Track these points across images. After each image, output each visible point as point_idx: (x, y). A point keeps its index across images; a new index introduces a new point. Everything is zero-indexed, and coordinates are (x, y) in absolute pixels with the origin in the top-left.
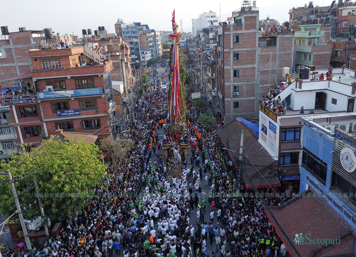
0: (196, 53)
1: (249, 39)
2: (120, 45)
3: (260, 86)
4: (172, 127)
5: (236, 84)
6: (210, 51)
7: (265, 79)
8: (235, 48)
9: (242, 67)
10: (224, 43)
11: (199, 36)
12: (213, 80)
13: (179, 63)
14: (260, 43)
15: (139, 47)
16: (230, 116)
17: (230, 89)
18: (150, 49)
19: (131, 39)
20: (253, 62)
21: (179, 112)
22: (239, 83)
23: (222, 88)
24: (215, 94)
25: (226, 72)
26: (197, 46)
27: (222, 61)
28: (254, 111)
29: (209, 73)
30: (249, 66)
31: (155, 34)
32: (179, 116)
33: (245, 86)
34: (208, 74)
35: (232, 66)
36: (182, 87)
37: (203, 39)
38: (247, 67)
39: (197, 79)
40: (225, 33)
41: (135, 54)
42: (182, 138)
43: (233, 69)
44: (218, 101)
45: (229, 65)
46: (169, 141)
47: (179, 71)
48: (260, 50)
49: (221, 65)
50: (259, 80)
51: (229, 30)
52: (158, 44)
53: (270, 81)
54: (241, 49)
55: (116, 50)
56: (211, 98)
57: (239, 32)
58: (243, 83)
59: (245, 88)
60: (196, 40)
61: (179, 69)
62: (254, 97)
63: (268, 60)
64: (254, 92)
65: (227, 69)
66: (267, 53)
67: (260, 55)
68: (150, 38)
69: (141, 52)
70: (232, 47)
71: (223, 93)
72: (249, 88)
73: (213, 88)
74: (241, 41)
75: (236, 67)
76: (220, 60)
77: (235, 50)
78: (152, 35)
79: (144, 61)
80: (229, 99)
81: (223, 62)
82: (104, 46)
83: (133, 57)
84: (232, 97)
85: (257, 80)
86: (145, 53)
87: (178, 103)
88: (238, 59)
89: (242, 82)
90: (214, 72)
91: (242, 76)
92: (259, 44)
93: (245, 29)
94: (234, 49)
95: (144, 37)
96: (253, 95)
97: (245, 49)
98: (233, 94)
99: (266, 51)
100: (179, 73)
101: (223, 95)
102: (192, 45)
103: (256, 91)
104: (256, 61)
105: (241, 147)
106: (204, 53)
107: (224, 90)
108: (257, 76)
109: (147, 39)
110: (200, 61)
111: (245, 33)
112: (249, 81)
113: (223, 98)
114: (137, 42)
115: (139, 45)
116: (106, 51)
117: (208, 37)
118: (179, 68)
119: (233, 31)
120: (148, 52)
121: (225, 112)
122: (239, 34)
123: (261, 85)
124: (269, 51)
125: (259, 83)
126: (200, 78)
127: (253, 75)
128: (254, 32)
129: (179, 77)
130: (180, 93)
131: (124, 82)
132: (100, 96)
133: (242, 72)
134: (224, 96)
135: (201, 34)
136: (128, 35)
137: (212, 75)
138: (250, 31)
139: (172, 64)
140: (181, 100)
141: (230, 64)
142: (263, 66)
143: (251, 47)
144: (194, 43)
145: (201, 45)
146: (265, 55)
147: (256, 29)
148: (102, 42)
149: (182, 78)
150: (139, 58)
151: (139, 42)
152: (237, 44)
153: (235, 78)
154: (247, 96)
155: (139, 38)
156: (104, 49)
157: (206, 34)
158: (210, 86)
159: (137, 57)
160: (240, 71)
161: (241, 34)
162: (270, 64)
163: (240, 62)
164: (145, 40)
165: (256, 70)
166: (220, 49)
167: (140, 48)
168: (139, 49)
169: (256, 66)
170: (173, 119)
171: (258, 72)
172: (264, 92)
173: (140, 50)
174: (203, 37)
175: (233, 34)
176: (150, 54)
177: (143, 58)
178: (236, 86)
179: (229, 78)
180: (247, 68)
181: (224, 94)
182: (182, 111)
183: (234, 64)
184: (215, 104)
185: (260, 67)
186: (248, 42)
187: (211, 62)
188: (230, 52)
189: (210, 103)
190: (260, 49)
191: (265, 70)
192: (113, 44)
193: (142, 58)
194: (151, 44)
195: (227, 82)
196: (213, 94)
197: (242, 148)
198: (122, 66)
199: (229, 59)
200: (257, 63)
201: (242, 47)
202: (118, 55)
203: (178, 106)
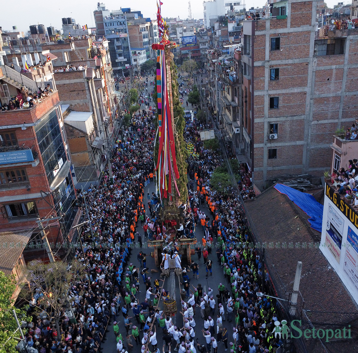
0: (208, 57)
1: (297, 43)
2: (89, 50)
3: (313, 123)
4: (164, 210)
5: (273, 120)
6: (230, 56)
7: (323, 112)
8: (273, 60)
9: (284, 91)
10: (255, 51)
11: (213, 27)
12: (234, 108)
13: (171, 98)
14: (316, 49)
15: (129, 44)
16: (262, 171)
17: (263, 129)
18: (145, 47)
19: (117, 34)
20: (303, 83)
21: (174, 184)
22: (278, 119)
23: (248, 124)
24: (238, 130)
25: (258, 101)
26: (211, 42)
27: (249, 81)
28: (301, 163)
29: (228, 95)
30: (296, 90)
31: (152, 25)
32: (175, 191)
33: (288, 123)
34: (226, 95)
35: (267, 91)
36: (180, 140)
37: (219, 33)
38: (292, 91)
39: (211, 95)
40: (257, 33)
41: (123, 55)
42: (182, 228)
43: (269, 95)
44: (242, 142)
45: (263, 89)
46: (161, 234)
47: (172, 113)
48: (316, 62)
49: (247, 87)
50: (311, 114)
51: (263, 27)
52: (155, 39)
53: (330, 115)
54: (284, 61)
55: (82, 59)
56: (231, 135)
57: (281, 31)
58: (285, 118)
59: (287, 127)
60: (209, 33)
61: (172, 108)
62: (302, 142)
63: (328, 79)
64: (303, 133)
65: (259, 95)
66: (328, 67)
67: (316, 72)
68: (145, 31)
69: (132, 52)
70: (267, 58)
71: (251, 133)
72: (294, 127)
73: (235, 120)
74: (284, 48)
75: (273, 92)
76: (246, 78)
77: (273, 63)
78: (147, 27)
79: (136, 66)
80: (261, 145)
81: (251, 82)
82: (63, 53)
83: (120, 59)
84: (267, 141)
85: (308, 113)
86: (137, 53)
87: (172, 168)
88: (278, 79)
89: (283, 117)
90: (236, 95)
91: (284, 107)
92: (315, 51)
93: (292, 26)
94: (270, 62)
95: (136, 30)
96: (300, 138)
97: (290, 61)
98: (268, 137)
99: (327, 64)
100: (173, 116)
101: (251, 137)
102: (204, 41)
103: (306, 131)
104: (309, 81)
105: (296, 292)
106: (221, 61)
107: (253, 130)
108: (309, 106)
109: (140, 33)
110: (213, 71)
111: (292, 33)
112: (295, 116)
113: (252, 143)
114: (126, 38)
115: (129, 42)
116: (67, 61)
117: (227, 29)
118: (172, 106)
119: (271, 29)
120: (142, 52)
121: (255, 166)
122: (280, 34)
123: (316, 122)
124: (332, 64)
125: (311, 119)
126: (215, 96)
127: (303, 105)
128: (307, 30)
129: (173, 124)
130: (177, 152)
131: (94, 113)
132: (30, 164)
133: (284, 101)
134: (253, 141)
135: (216, 25)
136: (112, 28)
137: (233, 100)
138: (300, 29)
139: (159, 100)
140: (178, 164)
141: (264, 87)
142: (320, 89)
143: (301, 57)
144: (206, 37)
145: (216, 42)
146: (324, 71)
147: (311, 25)
148: (58, 47)
149: (179, 125)
150: (129, 62)
151: (128, 37)
152: (276, 52)
153: (271, 110)
154: (292, 139)
155: (128, 32)
156: (63, 58)
157: (223, 25)
158: (229, 116)
159: (126, 60)
160: (281, 98)
161: (284, 34)
162: (332, 86)
163: (281, 83)
164: (137, 35)
165: (308, 97)
166: (248, 60)
167: (130, 47)
168: (128, 47)
169: (307, 89)
170: (166, 197)
171: (311, 101)
172: (319, 133)
173: (130, 49)
174: (219, 29)
175: (271, 35)
176: (145, 55)
177: (135, 60)
178: (273, 124)
179: (262, 110)
180: (292, 94)
181: (253, 135)
182: (181, 182)
183: (271, 87)
184: (237, 146)
185: (315, 92)
186: (296, 48)
187: (231, 78)
188: (264, 67)
189: (230, 143)
190: (316, 60)
191: (323, 95)
192: (77, 48)
193: (133, 60)
194: (146, 40)
195: (258, 117)
196: (235, 130)
197: (297, 295)
198: (89, 88)
199: (262, 78)
200: (309, 85)
201: (286, 57)
202: (81, 69)
203: (174, 175)
